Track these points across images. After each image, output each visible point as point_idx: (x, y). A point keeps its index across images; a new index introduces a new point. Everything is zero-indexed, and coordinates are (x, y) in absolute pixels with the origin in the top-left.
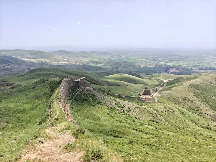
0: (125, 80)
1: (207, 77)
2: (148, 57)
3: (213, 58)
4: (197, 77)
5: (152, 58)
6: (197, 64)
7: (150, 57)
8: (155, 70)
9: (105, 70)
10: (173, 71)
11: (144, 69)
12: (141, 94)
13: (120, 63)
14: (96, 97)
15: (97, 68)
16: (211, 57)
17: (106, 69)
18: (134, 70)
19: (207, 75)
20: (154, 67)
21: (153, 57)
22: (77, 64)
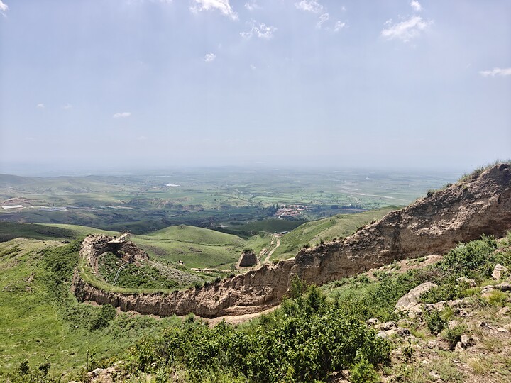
0: (192, 240)
1: (352, 221)
2: (230, 187)
3: (353, 186)
4: (336, 223)
5: (239, 188)
6: (328, 199)
7: (235, 186)
8: (249, 214)
9: (131, 220)
10: (286, 215)
11: (226, 213)
12: (237, 265)
13: (167, 202)
14: (162, 274)
15: (111, 218)
16: (349, 183)
17: (136, 219)
18: (203, 217)
19: (351, 218)
20: (247, 207)
21: (242, 186)
22: (52, 209)
